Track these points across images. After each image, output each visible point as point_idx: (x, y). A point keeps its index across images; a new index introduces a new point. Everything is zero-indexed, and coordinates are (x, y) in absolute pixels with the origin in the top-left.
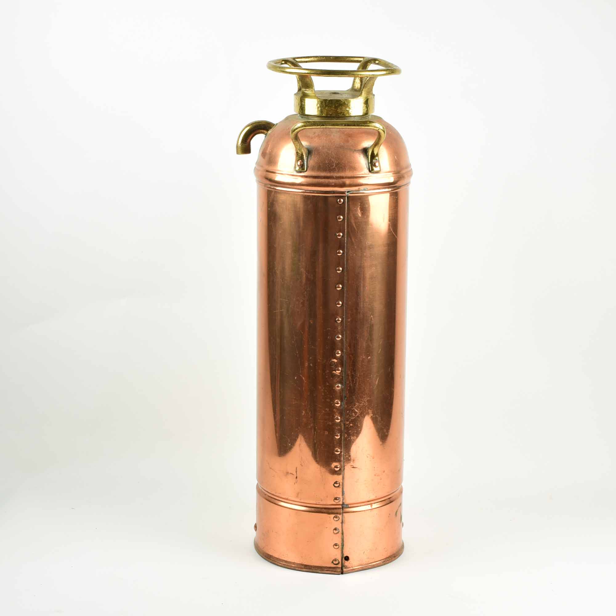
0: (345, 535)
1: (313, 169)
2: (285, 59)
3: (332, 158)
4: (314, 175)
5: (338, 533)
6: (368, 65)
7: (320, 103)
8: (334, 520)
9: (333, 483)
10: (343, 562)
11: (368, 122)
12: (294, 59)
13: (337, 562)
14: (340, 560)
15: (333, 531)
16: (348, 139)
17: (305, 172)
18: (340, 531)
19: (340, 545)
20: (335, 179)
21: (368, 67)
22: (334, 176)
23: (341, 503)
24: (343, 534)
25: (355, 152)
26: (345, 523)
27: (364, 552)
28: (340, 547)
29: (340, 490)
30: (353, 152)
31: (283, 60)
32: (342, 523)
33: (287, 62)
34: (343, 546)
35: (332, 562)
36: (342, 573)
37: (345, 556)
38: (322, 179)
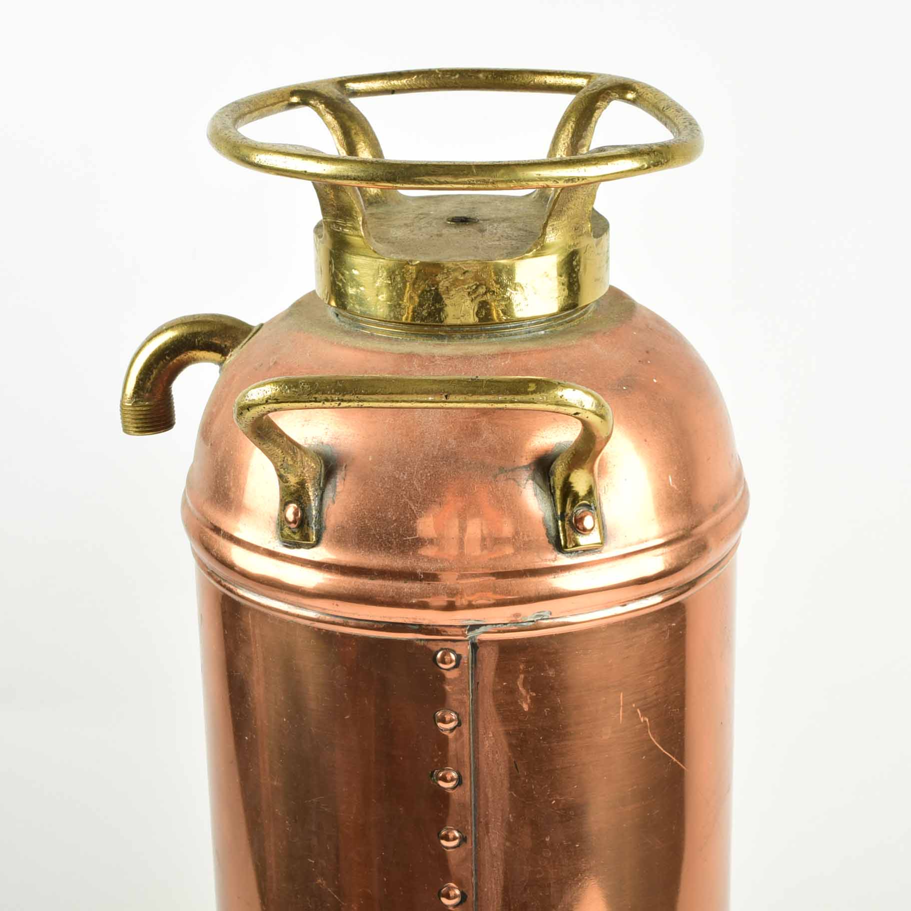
1: (341, 540)
2: (304, 85)
3: (410, 498)
4: (343, 563)
6: (599, 108)
7: (385, 274)
11: (532, 387)
12: (341, 83)
16: (475, 423)
17: (313, 546)
20: (421, 580)
21: (595, 114)
22: (419, 571)
25: (502, 477)
30: (495, 476)
31: (293, 93)
33: (311, 98)
38: (372, 579)
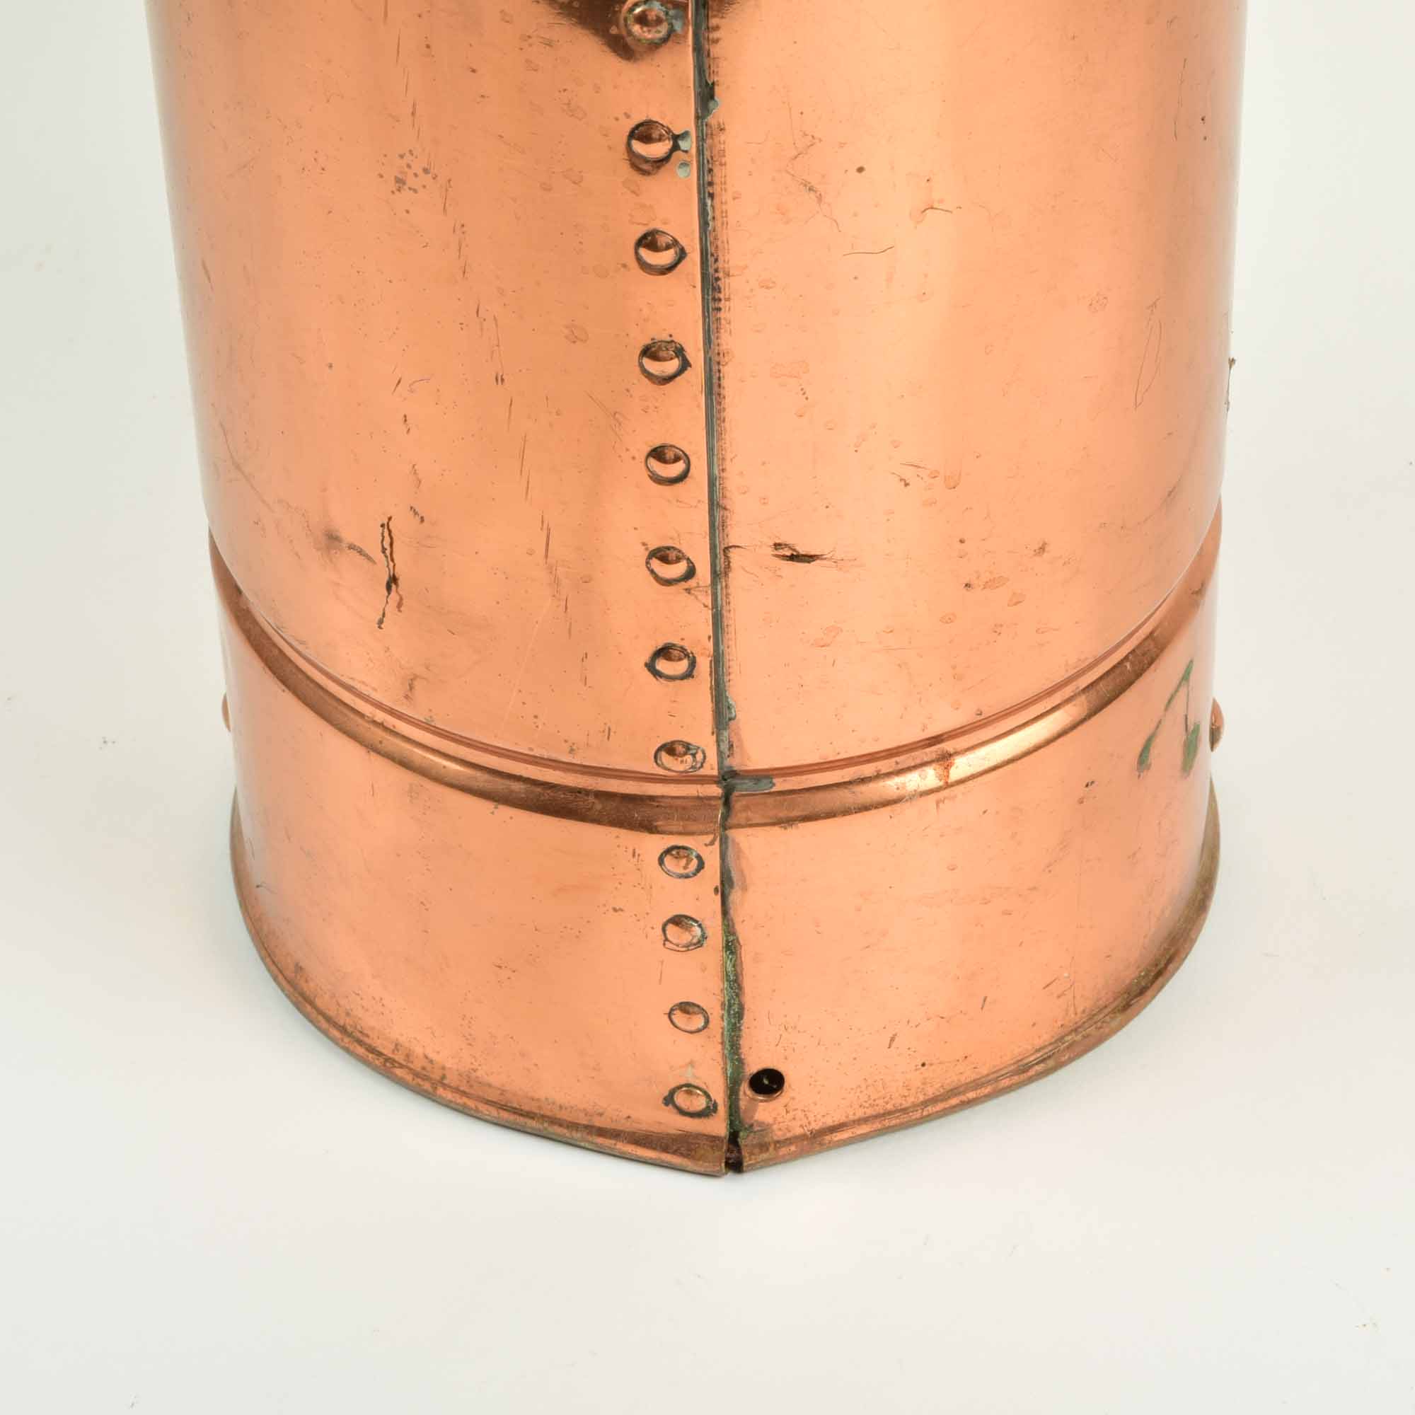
0: (746, 954)
5: (699, 944)
8: (668, 872)
9: (646, 657)
10: (743, 1104)
13: (700, 1103)
14: (719, 1095)
15: (664, 930)
18: (709, 933)
19: (716, 1012)
23: (711, 768)
24: (731, 947)
26: (745, 889)
27: (892, 1039)
28: (718, 1023)
29: (699, 693)
32: (725, 886)
34: (740, 1015)
35: (669, 1100)
36: (736, 1166)
37: (753, 1067)
